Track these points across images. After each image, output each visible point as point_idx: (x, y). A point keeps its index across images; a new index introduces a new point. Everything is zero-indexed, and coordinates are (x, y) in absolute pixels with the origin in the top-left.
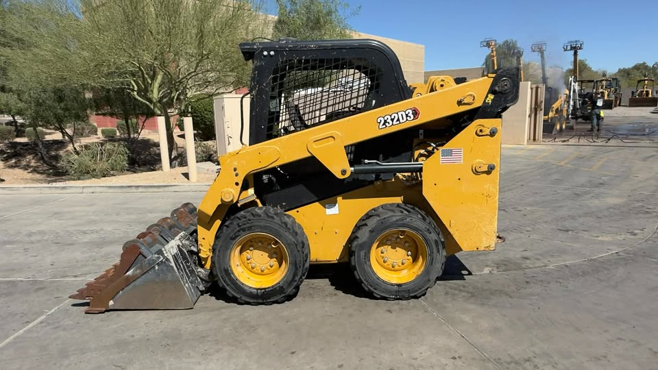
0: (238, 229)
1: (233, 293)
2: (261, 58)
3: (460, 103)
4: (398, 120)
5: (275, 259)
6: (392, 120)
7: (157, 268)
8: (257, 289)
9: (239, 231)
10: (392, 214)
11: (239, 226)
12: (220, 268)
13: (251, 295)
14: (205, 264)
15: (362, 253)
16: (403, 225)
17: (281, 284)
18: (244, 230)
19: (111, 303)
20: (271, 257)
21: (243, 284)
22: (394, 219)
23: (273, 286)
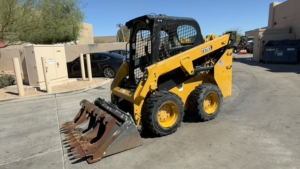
0: (161, 101)
1: (159, 132)
2: (157, 23)
3: (222, 43)
4: (207, 50)
5: (169, 113)
6: (205, 50)
7: (128, 128)
8: (168, 128)
9: (162, 102)
10: (209, 86)
11: (162, 100)
12: (154, 121)
13: (166, 131)
14: (137, 123)
15: (202, 104)
16: (212, 91)
17: (176, 123)
18: (163, 101)
19: (105, 153)
20: (167, 113)
21: (162, 127)
22: (210, 88)
23: (173, 125)
